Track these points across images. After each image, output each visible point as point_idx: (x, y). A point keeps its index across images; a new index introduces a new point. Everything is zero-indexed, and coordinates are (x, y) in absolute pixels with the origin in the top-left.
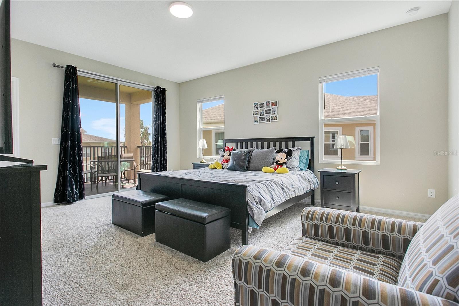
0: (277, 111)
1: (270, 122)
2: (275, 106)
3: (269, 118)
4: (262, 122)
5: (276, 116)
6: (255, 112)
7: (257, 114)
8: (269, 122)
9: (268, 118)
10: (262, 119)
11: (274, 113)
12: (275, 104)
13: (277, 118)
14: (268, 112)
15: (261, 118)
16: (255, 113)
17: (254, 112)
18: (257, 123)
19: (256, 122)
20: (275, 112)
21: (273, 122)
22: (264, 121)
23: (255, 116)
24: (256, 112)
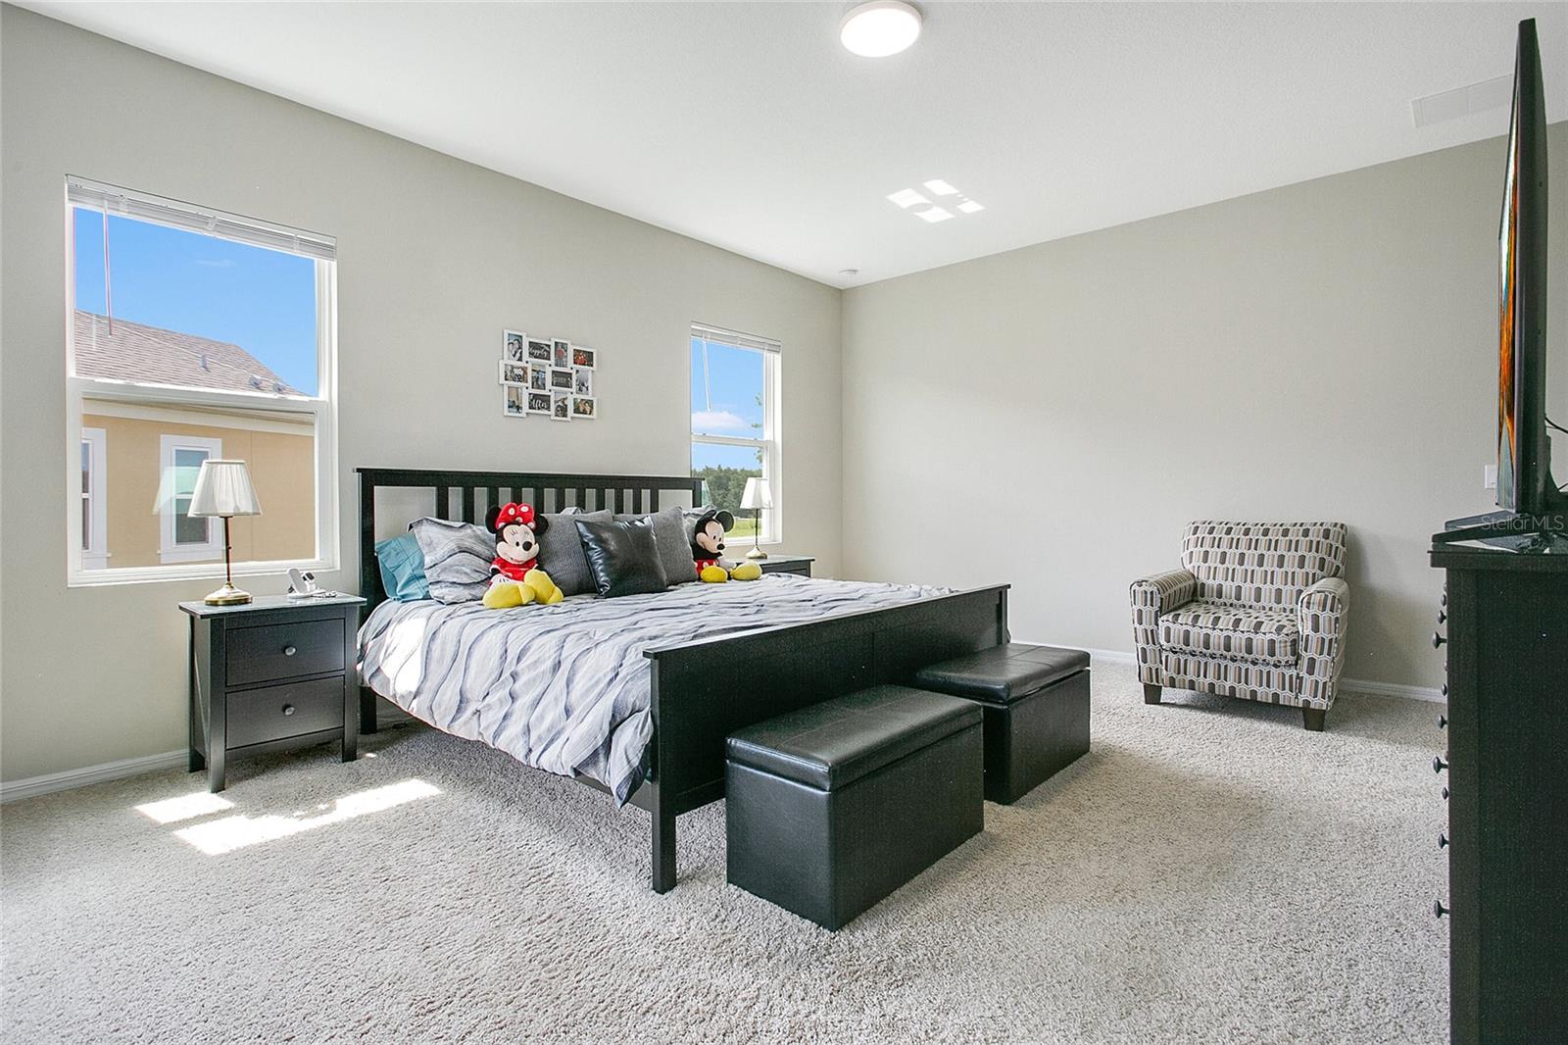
0: (589, 384)
1: (569, 419)
2: (584, 364)
3: (563, 402)
4: (540, 412)
5: (590, 403)
6: (513, 367)
7: (522, 378)
8: (564, 419)
9: (560, 403)
10: (540, 401)
11: (580, 390)
12: (585, 358)
13: (592, 408)
14: (562, 379)
15: (535, 395)
16: (512, 371)
17: (510, 368)
18: (518, 415)
19: (515, 410)
20: (583, 385)
21: (576, 421)
22: (546, 412)
23: (512, 383)
24: (516, 371)
